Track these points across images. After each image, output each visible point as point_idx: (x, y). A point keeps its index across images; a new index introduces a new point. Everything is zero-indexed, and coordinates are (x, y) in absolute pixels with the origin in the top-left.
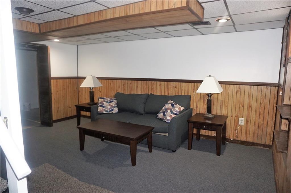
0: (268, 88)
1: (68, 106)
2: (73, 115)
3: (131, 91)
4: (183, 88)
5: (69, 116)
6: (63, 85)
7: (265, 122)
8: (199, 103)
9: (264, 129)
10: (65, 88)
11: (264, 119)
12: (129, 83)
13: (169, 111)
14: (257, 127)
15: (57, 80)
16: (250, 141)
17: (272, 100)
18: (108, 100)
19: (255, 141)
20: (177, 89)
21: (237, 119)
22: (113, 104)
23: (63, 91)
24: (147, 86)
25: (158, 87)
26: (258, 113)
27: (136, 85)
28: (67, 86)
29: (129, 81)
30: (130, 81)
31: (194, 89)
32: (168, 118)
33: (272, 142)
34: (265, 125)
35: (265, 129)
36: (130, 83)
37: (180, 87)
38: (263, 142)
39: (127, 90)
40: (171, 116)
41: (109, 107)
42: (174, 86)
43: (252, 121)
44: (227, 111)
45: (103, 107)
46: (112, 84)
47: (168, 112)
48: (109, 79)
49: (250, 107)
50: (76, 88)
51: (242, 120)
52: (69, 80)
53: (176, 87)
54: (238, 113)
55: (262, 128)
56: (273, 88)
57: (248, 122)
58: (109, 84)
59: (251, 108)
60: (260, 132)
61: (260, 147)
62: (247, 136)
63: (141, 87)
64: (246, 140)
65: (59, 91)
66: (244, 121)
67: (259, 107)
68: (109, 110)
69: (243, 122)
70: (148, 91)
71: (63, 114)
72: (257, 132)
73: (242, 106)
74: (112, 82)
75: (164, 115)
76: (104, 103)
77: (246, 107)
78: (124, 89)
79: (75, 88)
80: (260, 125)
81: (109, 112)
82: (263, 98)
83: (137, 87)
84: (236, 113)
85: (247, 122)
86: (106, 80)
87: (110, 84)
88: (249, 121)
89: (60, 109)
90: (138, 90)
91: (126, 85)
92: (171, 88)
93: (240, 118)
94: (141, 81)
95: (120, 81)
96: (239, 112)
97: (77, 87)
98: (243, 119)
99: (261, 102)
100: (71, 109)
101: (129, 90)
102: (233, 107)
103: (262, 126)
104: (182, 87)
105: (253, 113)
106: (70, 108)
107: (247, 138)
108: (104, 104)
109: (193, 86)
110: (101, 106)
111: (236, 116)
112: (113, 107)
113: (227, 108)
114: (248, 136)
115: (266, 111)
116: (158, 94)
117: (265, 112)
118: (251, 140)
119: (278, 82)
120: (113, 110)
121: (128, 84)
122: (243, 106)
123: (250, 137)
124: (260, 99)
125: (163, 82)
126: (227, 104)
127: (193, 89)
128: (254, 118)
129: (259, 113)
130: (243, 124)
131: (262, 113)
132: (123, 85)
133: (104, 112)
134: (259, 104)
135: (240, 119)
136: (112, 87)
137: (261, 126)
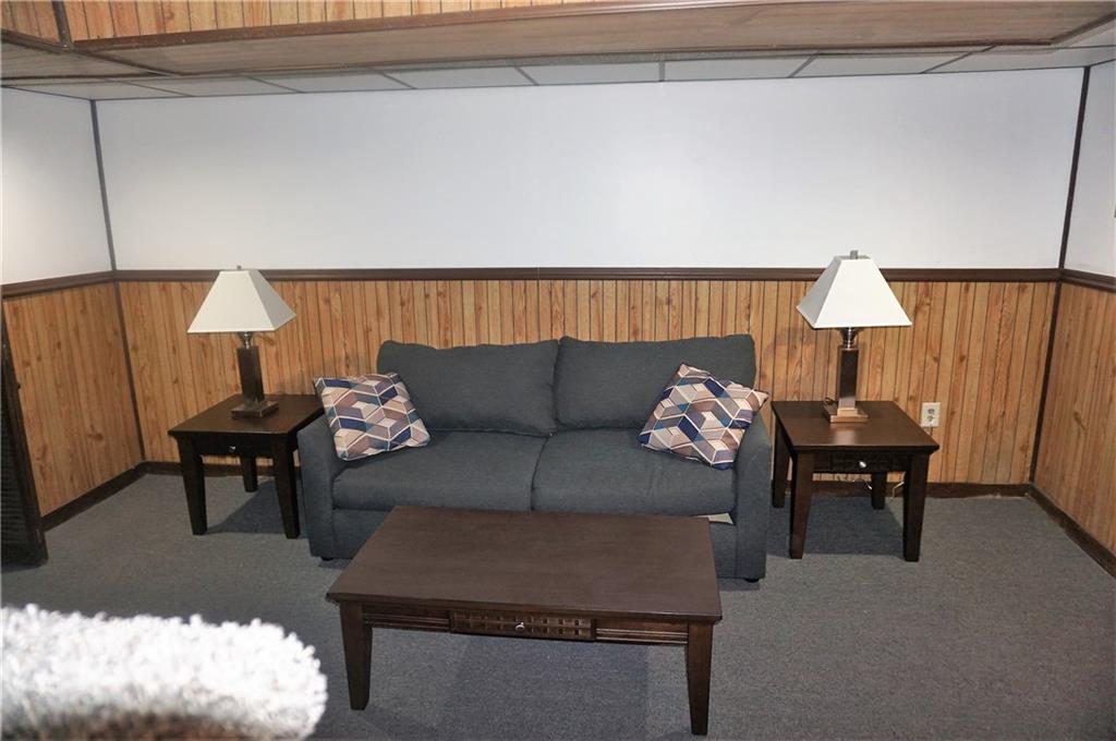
0: (1026, 287)
1: (90, 432)
2: (117, 473)
3: (446, 329)
4: (703, 304)
5: (99, 480)
6: (52, 326)
7: (1010, 411)
8: (771, 360)
9: (1006, 433)
10: (62, 337)
11: (1009, 398)
12: (433, 294)
13: (709, 416)
14: (982, 429)
15: (17, 302)
16: (957, 481)
17: (1037, 328)
18: (369, 388)
19: (976, 480)
20: (675, 309)
21: (915, 406)
22: (400, 404)
23: (53, 358)
24: (532, 305)
25: (584, 303)
26: (988, 379)
27: (469, 299)
28: (70, 327)
29: (433, 283)
30: (441, 283)
31: (749, 307)
32: (719, 446)
33: (1028, 475)
34: (1010, 419)
35: (1008, 433)
36: (439, 294)
37: (686, 301)
38: (1001, 478)
39: (422, 324)
40: (728, 436)
41: (388, 423)
42: (662, 295)
43: (968, 409)
44: (878, 383)
45: (362, 426)
46: (336, 302)
47: (704, 419)
48: (317, 280)
49: (962, 359)
50: (116, 333)
51: (931, 411)
52: (76, 292)
53: (669, 302)
54: (919, 385)
55: (999, 430)
56: (1041, 287)
57: (953, 413)
58: (321, 302)
59: (965, 362)
60: (991, 443)
61: (990, 497)
62: (947, 465)
63: (496, 308)
64: (943, 481)
65: (34, 362)
66: (941, 413)
67: (993, 357)
68: (389, 440)
69: (936, 415)
70: (534, 324)
71: (72, 479)
72: (981, 448)
73: (935, 359)
74: (338, 290)
75: (692, 433)
76: (359, 405)
77: (948, 361)
78: (407, 323)
79: (110, 332)
80: (992, 422)
81: (393, 446)
82: (1006, 325)
83: (478, 309)
84: (913, 387)
85: (950, 414)
86: (299, 284)
87: (328, 301)
88: (958, 410)
89: (50, 458)
90: (484, 323)
91: (419, 304)
92: (647, 309)
93: (925, 404)
94: (497, 282)
95: (382, 285)
96: (921, 384)
97: (118, 327)
98: (938, 404)
99: (999, 340)
100: (102, 444)
101: (435, 326)
102: (902, 365)
103: (1000, 424)
104: (697, 299)
105: (973, 381)
106: (99, 437)
107: (947, 472)
108: (358, 412)
109: (743, 295)
110: (346, 424)
111: (910, 398)
112: (402, 419)
113: (879, 370)
114: (952, 465)
115: (1016, 370)
116: (584, 337)
117: (1013, 373)
118: (960, 478)
119: (1057, 266)
120: (407, 435)
121: (427, 296)
122: (937, 360)
123: (959, 467)
124: (997, 329)
125: (609, 284)
126: (879, 357)
127: (743, 305)
128: (974, 400)
129: (991, 379)
130: (934, 423)
131: (1003, 377)
132: (402, 304)
133: (371, 452)
134: (991, 350)
135: (926, 406)
136: (338, 315)
137: (996, 423)
